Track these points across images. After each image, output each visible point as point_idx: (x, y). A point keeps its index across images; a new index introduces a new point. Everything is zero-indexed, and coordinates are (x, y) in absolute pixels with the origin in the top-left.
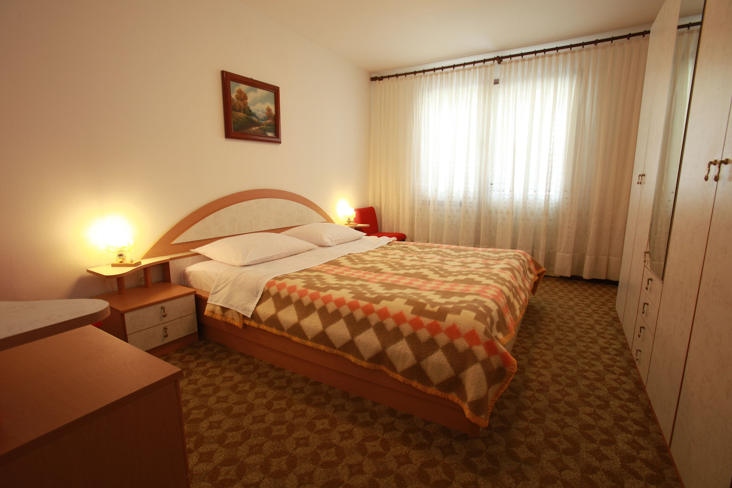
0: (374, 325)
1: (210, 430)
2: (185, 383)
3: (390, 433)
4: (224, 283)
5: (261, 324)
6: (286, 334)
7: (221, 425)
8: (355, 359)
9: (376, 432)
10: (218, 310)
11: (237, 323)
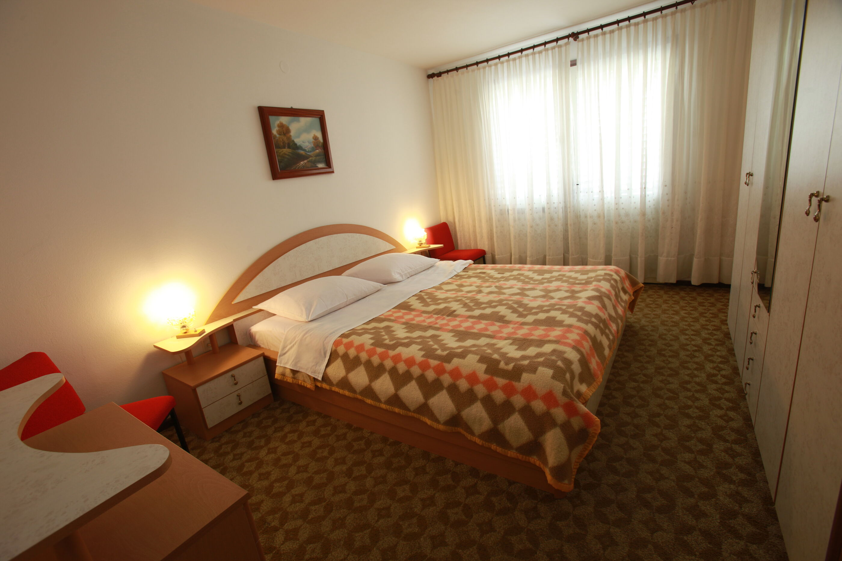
0: (447, 386)
1: (293, 505)
2: (264, 453)
3: (473, 498)
4: (291, 343)
5: (333, 387)
6: (359, 396)
7: (304, 499)
8: (431, 422)
9: (458, 497)
10: (288, 373)
11: (309, 385)
